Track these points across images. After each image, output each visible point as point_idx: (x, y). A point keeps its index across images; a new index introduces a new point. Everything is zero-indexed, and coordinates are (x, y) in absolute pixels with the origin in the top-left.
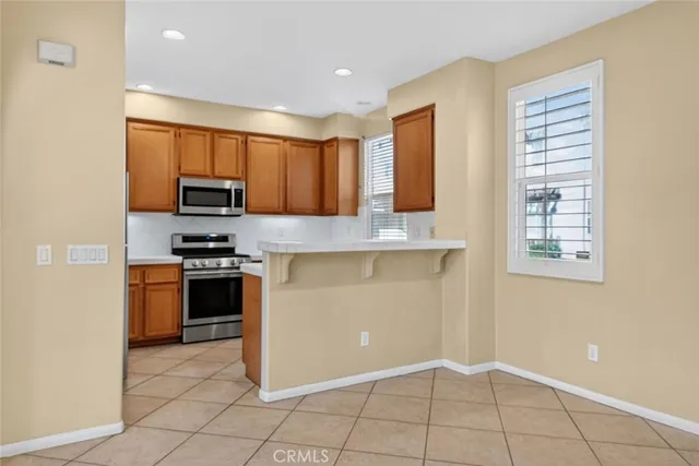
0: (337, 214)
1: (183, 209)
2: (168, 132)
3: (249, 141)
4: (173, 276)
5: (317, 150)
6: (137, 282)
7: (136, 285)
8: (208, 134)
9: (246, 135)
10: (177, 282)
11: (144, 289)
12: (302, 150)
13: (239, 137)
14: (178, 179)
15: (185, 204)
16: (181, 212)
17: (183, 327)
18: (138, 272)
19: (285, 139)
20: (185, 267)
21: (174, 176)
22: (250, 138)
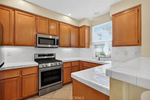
0: (84, 47)
1: (38, 45)
2: (33, 17)
3: (60, 24)
4: (35, 71)
5: (78, 29)
6: (19, 75)
7: (18, 77)
8: (47, 20)
9: (59, 22)
10: (36, 73)
11: (22, 78)
12: (74, 29)
13: (57, 23)
14: (37, 35)
15: (39, 43)
16: (38, 46)
17: (39, 90)
18: (19, 71)
19: (70, 25)
20: (40, 67)
21: (35, 33)
22: (61, 23)
